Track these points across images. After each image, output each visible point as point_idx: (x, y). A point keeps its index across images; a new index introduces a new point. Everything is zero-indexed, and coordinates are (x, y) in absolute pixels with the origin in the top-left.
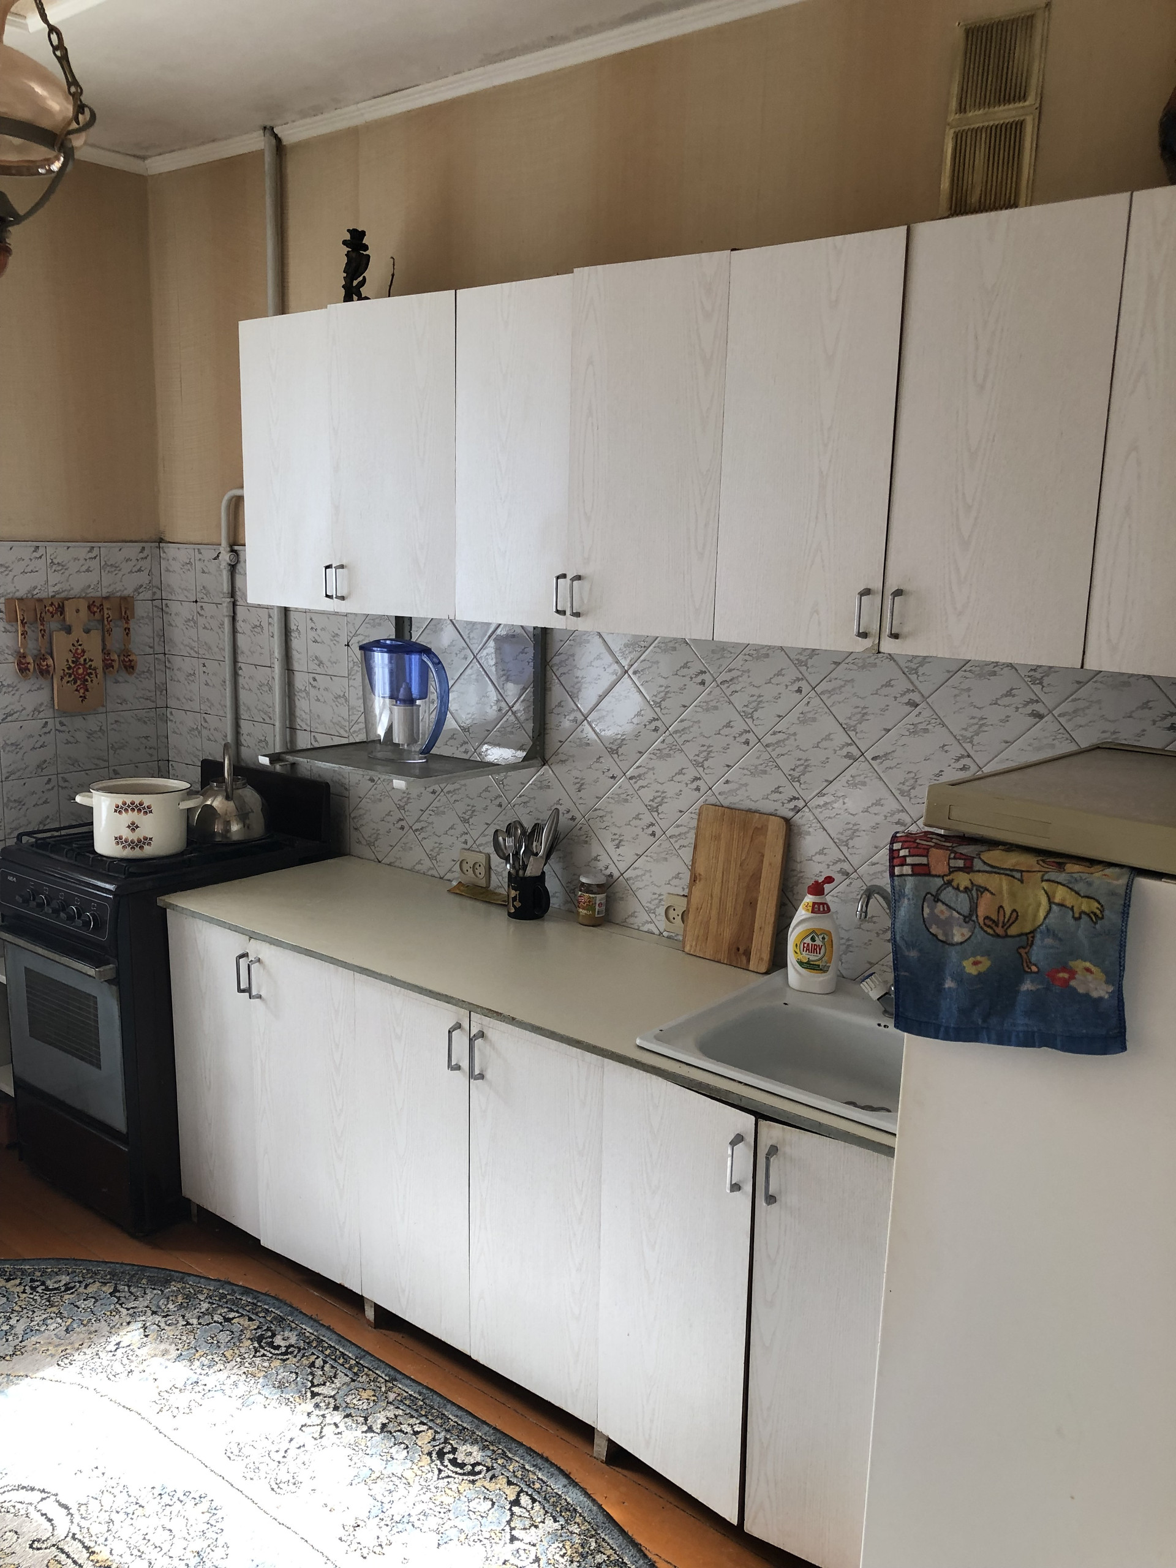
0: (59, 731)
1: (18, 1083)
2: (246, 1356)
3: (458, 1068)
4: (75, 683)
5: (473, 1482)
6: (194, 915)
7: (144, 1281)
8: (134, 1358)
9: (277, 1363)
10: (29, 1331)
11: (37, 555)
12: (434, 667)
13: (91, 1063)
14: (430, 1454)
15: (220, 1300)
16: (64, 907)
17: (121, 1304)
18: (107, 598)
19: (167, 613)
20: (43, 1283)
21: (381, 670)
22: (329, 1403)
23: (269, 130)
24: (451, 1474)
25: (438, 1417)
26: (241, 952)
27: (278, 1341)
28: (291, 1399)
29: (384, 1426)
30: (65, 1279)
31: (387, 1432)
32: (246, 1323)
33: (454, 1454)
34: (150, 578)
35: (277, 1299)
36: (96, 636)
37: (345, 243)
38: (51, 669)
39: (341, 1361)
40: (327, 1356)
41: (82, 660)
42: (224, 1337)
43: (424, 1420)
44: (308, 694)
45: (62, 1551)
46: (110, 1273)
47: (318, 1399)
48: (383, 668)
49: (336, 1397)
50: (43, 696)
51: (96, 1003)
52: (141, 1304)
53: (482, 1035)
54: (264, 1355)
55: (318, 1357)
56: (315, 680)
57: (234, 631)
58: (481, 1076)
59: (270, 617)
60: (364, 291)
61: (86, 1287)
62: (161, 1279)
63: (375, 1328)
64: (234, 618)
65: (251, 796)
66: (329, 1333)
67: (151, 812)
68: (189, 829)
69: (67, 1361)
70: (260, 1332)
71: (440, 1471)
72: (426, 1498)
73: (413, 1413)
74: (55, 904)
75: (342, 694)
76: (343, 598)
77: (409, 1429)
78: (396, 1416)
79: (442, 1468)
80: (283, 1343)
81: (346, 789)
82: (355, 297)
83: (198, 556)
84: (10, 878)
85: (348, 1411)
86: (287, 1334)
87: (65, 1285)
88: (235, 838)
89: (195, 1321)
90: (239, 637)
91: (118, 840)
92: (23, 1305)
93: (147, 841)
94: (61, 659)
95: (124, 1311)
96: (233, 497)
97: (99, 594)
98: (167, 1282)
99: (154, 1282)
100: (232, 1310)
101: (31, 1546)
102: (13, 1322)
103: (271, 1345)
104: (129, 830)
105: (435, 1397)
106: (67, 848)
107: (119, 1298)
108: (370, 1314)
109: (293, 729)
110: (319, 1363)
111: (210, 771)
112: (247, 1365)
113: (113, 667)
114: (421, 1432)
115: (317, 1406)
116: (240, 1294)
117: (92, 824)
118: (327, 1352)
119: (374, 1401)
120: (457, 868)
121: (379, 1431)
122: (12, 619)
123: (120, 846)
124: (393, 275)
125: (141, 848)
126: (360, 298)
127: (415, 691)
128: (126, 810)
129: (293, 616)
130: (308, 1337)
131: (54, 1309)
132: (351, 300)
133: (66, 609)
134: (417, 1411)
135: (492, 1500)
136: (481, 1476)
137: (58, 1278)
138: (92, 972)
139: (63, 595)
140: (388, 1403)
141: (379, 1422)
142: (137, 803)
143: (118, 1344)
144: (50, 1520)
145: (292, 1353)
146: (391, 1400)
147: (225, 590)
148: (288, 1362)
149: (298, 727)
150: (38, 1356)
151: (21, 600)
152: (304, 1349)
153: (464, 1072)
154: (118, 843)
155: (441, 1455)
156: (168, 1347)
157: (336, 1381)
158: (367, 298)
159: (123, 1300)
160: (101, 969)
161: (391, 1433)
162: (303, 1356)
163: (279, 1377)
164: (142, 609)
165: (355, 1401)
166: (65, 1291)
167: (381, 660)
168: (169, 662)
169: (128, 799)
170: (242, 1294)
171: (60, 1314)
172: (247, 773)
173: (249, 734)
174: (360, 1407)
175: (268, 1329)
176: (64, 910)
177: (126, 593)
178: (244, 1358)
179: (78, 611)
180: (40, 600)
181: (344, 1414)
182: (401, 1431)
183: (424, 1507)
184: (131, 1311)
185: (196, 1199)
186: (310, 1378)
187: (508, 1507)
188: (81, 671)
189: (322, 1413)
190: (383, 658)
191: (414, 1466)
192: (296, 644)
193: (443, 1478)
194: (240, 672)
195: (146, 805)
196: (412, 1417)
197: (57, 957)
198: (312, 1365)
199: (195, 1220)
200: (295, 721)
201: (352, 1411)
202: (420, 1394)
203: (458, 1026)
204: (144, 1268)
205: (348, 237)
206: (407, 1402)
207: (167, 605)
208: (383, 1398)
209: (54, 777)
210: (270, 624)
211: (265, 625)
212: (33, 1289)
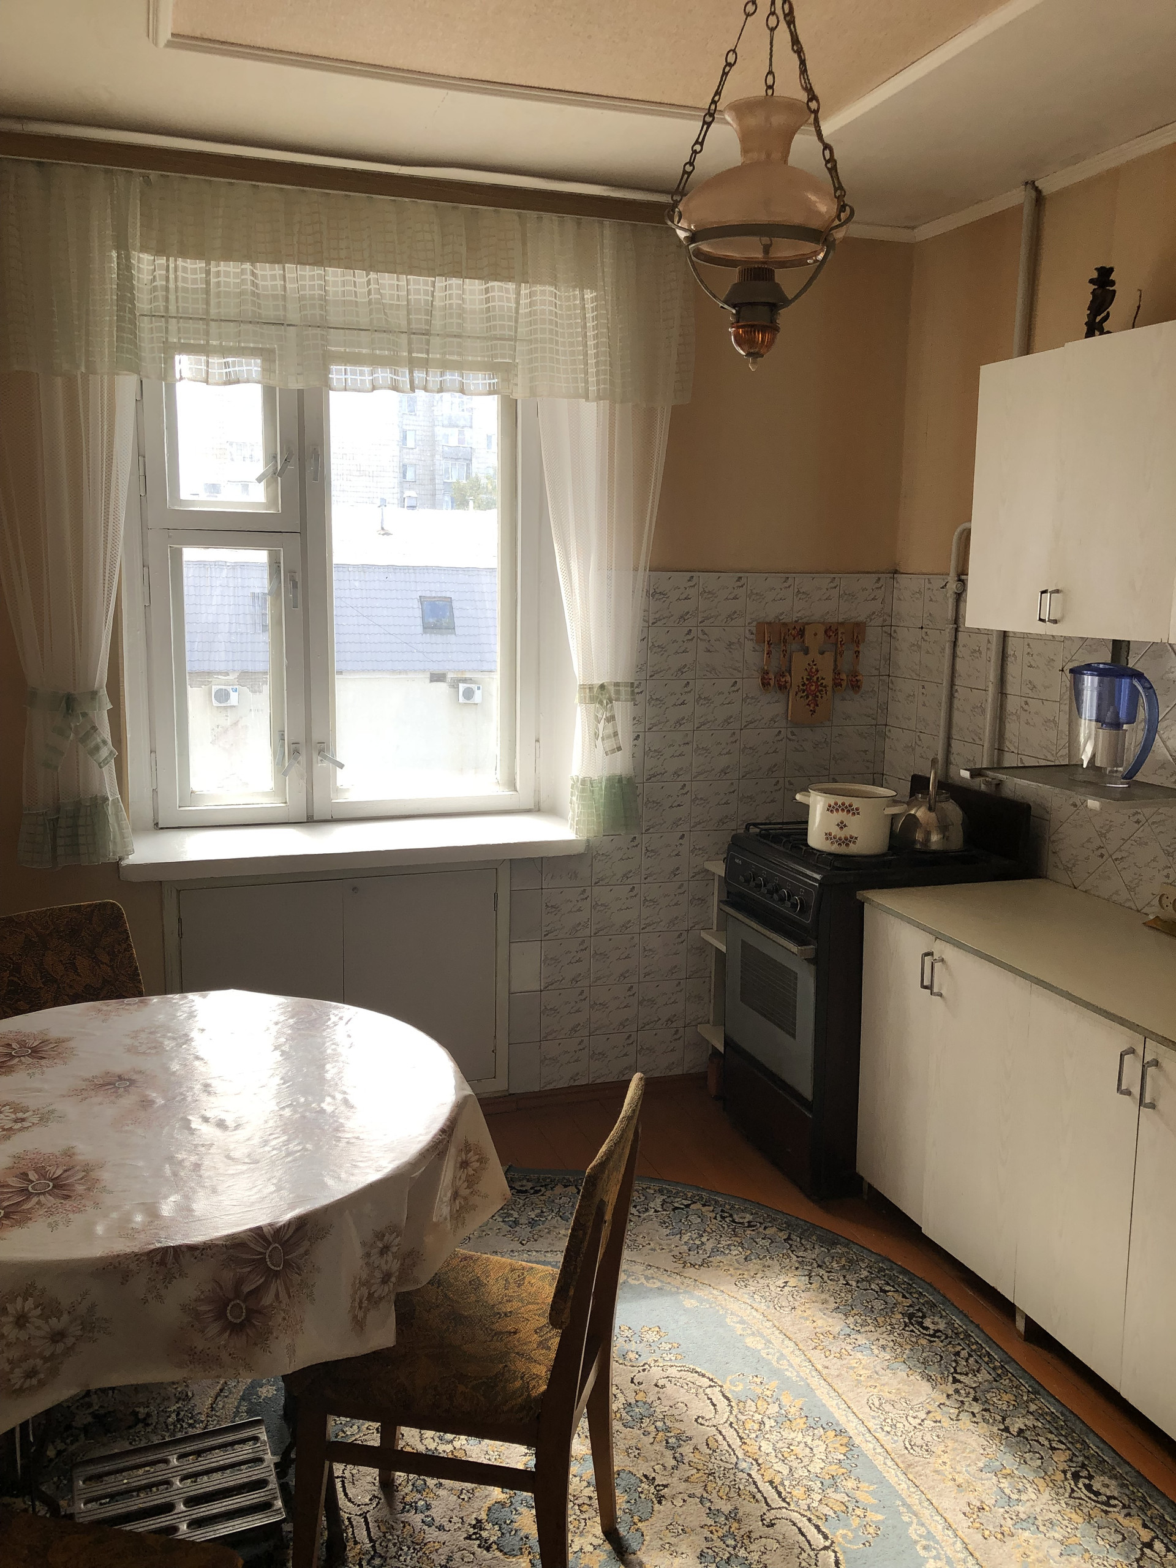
0: (790, 740)
1: (728, 1042)
2: (896, 1326)
3: (1128, 1093)
4: (808, 698)
5: (1106, 1512)
6: (889, 911)
7: (814, 1238)
8: (798, 1298)
9: (924, 1342)
10: (715, 1251)
11: (786, 585)
12: (1144, 692)
13: (788, 1033)
14: (1064, 1472)
15: (878, 1272)
16: (777, 889)
17: (792, 1251)
18: (842, 624)
19: (894, 638)
20: (731, 1216)
21: (1089, 692)
22: (969, 1393)
23: (1031, 184)
24: (1083, 1497)
25: (1078, 1441)
26: (926, 951)
27: (927, 1322)
28: (933, 1377)
29: (1021, 1431)
30: (749, 1217)
31: (1024, 1438)
32: (900, 1299)
33: (1090, 1481)
34: (882, 606)
35: (932, 1286)
36: (829, 657)
37: (1092, 281)
38: (788, 685)
39: (986, 1359)
40: (972, 1350)
41: (815, 678)
42: (878, 1305)
43: (1062, 1439)
44: (1019, 717)
45: (720, 1432)
46: (785, 1223)
47: (958, 1386)
48: (1092, 691)
49: (977, 1389)
50: (778, 708)
51: (796, 978)
52: (810, 1255)
53: (1156, 1063)
54: (912, 1331)
55: (963, 1349)
56: (1026, 703)
57: (954, 656)
58: (1152, 1106)
59: (989, 642)
60: (1106, 326)
61: (765, 1228)
62: (830, 1240)
63: (1026, 1340)
64: (955, 644)
65: (953, 811)
66: (977, 1331)
67: (858, 814)
68: (892, 835)
69: (743, 1284)
70: (911, 1310)
71: (1073, 1491)
72: (1053, 1509)
73: (1053, 1429)
74: (770, 886)
75: (1052, 719)
76: (1055, 622)
77: (1046, 1443)
78: (1034, 1427)
79: (1075, 1489)
80: (932, 1326)
81: (1048, 812)
82: (1097, 333)
83: (928, 586)
84: (737, 861)
85: (987, 1406)
86: (936, 1319)
87: (749, 1222)
88: (934, 847)
89: (854, 1284)
90: (958, 661)
91: (828, 835)
92: (714, 1228)
93: (852, 839)
94: (797, 676)
95: (795, 1258)
96: (964, 530)
97: (835, 620)
98: (834, 1244)
99: (822, 1241)
100: (888, 1284)
101: (696, 1420)
102: (704, 1239)
103: (921, 1324)
104: (837, 828)
105: (1077, 1422)
106: (785, 840)
107: (791, 1246)
108: (1021, 1325)
109: (1001, 750)
110: (964, 1354)
111: (919, 784)
112: (895, 1334)
113: (841, 685)
114: (1058, 1449)
115: (957, 1391)
116: (898, 1272)
117: (807, 822)
118: (974, 1347)
119: (1014, 1405)
120: (1156, 902)
121: (1015, 1434)
122: (760, 640)
123: (829, 842)
124: (1139, 307)
125: (847, 845)
126: (1102, 333)
127: (1123, 715)
128: (837, 810)
129: (1011, 642)
130: (957, 1329)
131: (737, 1239)
132: (1093, 335)
133: (807, 633)
134: (1057, 1429)
135: (1123, 1535)
136: (1115, 1510)
137: (743, 1215)
138: (794, 948)
139: (805, 620)
140: (1028, 1412)
141: (1017, 1426)
142: (847, 804)
143: (786, 1282)
144: (714, 1405)
145: (939, 1337)
146: (1031, 1410)
147: (949, 617)
148: (934, 1344)
149: (1006, 749)
150: (721, 1273)
151: (769, 623)
152: (951, 1337)
153: (1134, 1098)
154: (827, 839)
155: (1076, 1477)
156: (828, 1298)
157: (978, 1375)
158: (1109, 332)
159: (794, 1248)
160: (803, 948)
161: (1027, 1440)
162: (950, 1343)
163: (924, 1354)
164: (873, 634)
165: (995, 1399)
166: (748, 1227)
167: (1090, 682)
168: (892, 683)
169: (840, 800)
170: (900, 1273)
171: (741, 1244)
172: (950, 788)
173: (958, 754)
174: (1000, 1407)
175: (919, 1310)
176: (777, 891)
177: (860, 619)
178: (894, 1328)
179: (815, 634)
180: (785, 624)
181: (982, 1407)
182: (1037, 1441)
183: (1052, 1516)
184: (800, 1259)
185: (868, 1179)
186: (954, 1365)
187: (1140, 1546)
188: (813, 688)
189: (961, 1399)
190: (1092, 682)
191: (1046, 1477)
192: (1012, 669)
193: (1075, 1498)
194: (956, 695)
195: (854, 807)
196: (1051, 1433)
197: (768, 933)
198: (957, 1354)
199: (866, 1197)
200: (1004, 743)
201: (991, 1407)
202: (1062, 1414)
203: (1132, 1051)
204: (815, 1226)
205: (1095, 275)
206: (1048, 1418)
207: (895, 632)
208: (1024, 1406)
209: (781, 780)
210: (988, 649)
211: (983, 649)
212: (723, 1218)
